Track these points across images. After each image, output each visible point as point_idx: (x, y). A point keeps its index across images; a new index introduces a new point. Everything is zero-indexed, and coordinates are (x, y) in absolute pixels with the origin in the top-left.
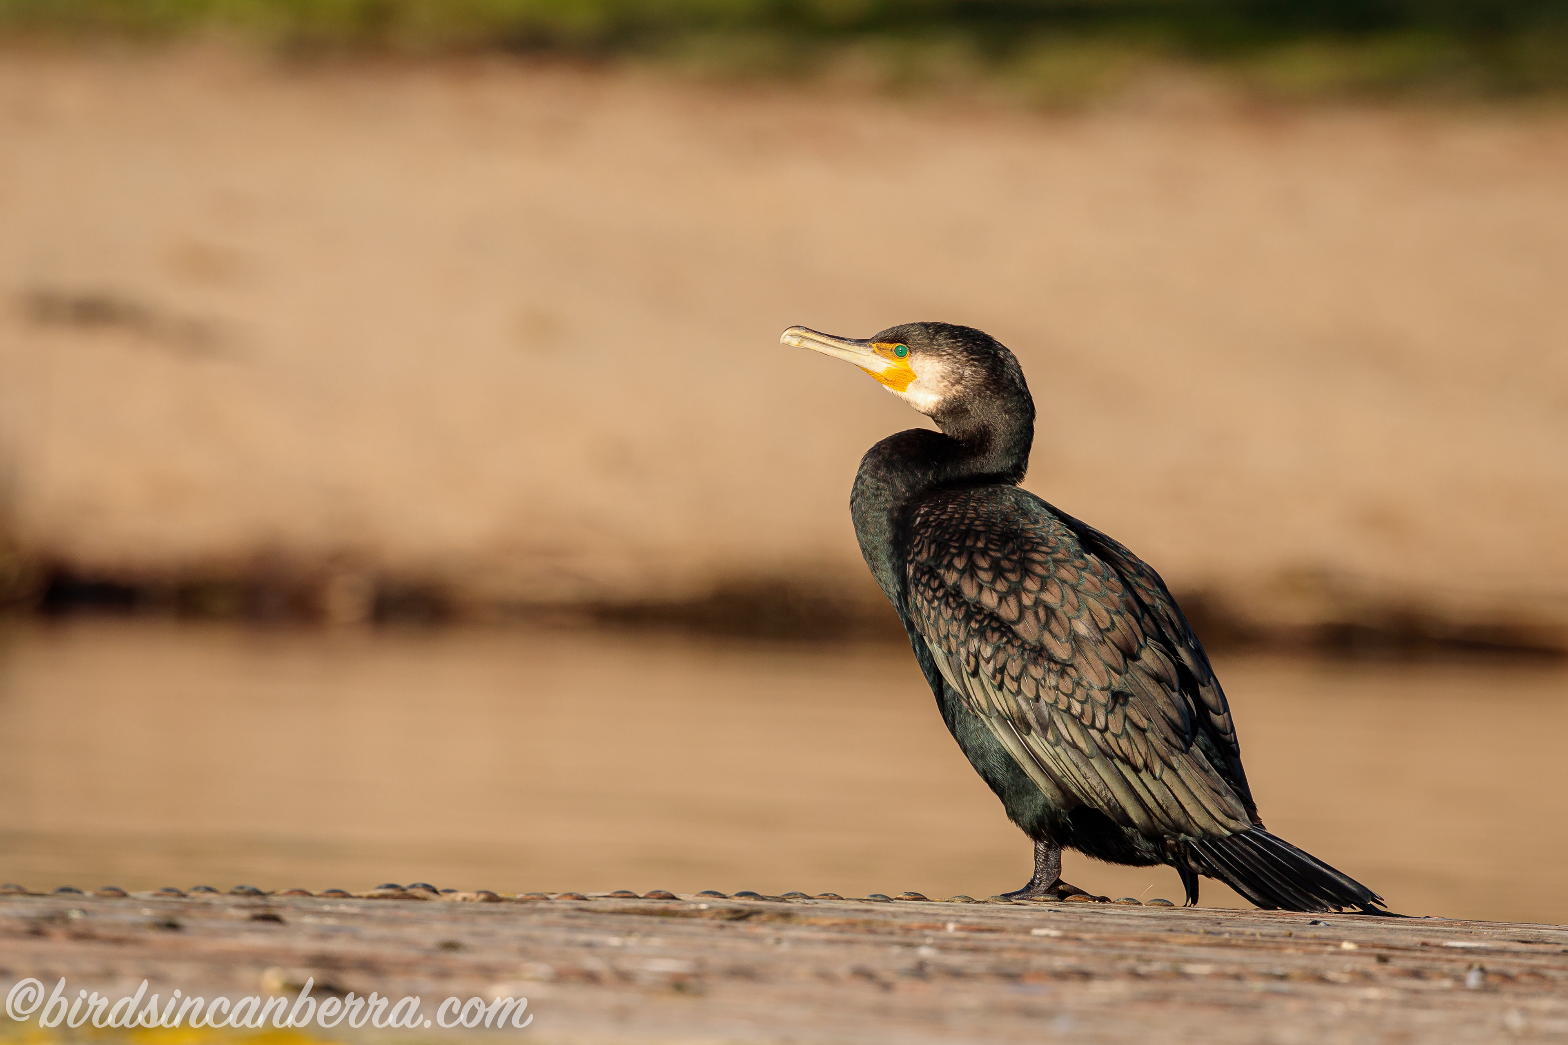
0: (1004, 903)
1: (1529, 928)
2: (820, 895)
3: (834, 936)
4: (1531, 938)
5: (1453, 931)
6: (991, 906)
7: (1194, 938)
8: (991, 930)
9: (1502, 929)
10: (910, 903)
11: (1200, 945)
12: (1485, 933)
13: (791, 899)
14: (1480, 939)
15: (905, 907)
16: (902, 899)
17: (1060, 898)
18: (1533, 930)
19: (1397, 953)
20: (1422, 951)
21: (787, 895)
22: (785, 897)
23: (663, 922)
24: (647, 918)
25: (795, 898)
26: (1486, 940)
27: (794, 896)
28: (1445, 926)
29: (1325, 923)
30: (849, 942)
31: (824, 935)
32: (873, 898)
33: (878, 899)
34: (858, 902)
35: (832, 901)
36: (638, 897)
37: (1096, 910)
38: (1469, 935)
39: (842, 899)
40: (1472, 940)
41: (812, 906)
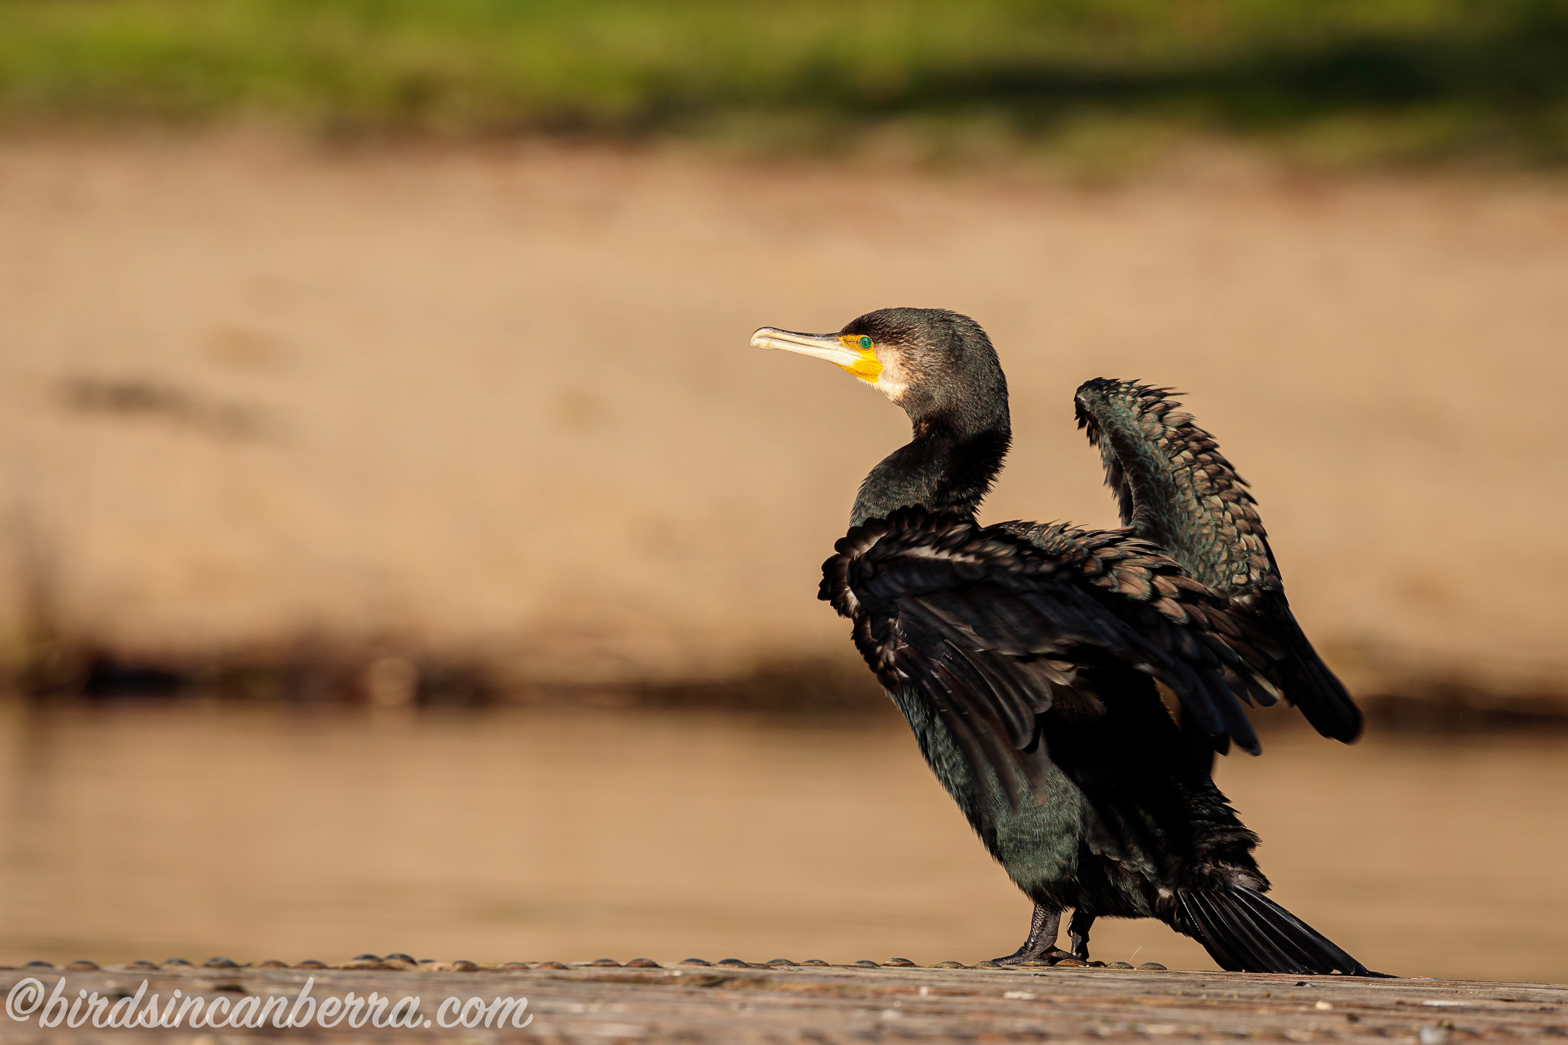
0: (992, 968)
1: (1519, 987)
2: (806, 962)
3: (803, 1000)
4: (1517, 997)
5: (1439, 990)
6: (978, 971)
7: (1169, 1000)
8: (963, 994)
9: (1490, 988)
10: (896, 969)
11: (1172, 1006)
12: (1471, 993)
13: (776, 966)
14: (1463, 999)
15: (889, 973)
16: (889, 965)
17: (1050, 963)
18: (1522, 989)
19: (1370, 1012)
20: (1396, 1010)
21: (773, 962)
22: (770, 964)
23: (634, 990)
24: (619, 986)
25: (780, 965)
26: (1469, 999)
27: (779, 963)
28: (1434, 986)
29: (1311, 984)
30: (815, 1007)
31: (792, 1000)
32: (859, 965)
33: (865, 965)
34: (843, 968)
35: (817, 967)
36: (620, 966)
37: (1083, 974)
38: (1453, 994)
39: (828, 965)
40: (1455, 999)
41: (795, 972)
